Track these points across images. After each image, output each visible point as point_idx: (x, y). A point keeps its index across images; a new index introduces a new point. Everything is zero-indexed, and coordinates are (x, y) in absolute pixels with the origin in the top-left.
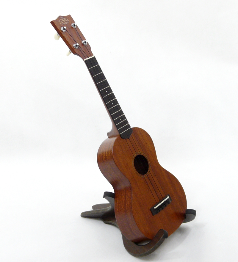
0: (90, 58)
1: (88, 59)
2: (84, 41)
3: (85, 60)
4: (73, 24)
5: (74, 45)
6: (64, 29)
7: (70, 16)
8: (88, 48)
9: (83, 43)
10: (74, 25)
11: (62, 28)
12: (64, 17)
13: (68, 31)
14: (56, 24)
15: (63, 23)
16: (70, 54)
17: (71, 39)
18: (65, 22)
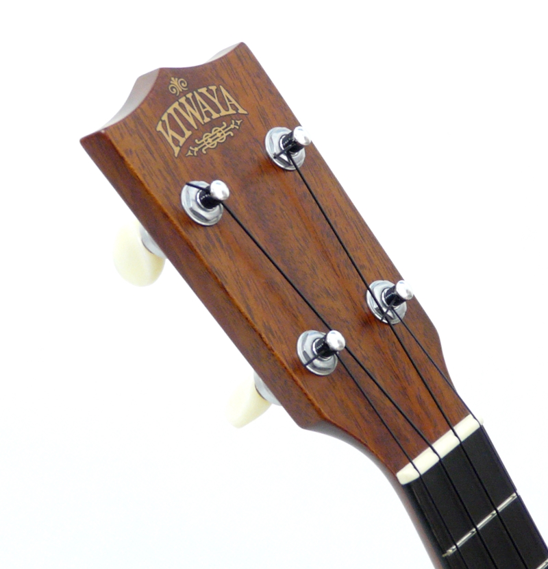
0: (446, 444)
1: (426, 461)
2: (379, 288)
3: (408, 474)
4: (273, 142)
5: (306, 343)
6: (209, 201)
7: (241, 54)
8: (416, 353)
9: (373, 306)
10: (291, 146)
11: (189, 198)
12: (194, 77)
13: (242, 211)
14: (133, 163)
15: (190, 142)
16: (256, 413)
17: (271, 286)
18: (213, 124)
